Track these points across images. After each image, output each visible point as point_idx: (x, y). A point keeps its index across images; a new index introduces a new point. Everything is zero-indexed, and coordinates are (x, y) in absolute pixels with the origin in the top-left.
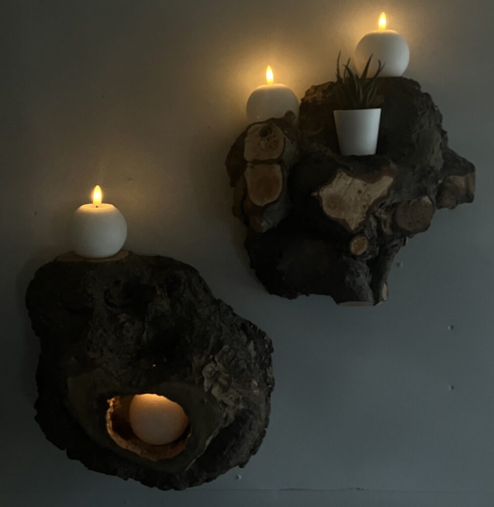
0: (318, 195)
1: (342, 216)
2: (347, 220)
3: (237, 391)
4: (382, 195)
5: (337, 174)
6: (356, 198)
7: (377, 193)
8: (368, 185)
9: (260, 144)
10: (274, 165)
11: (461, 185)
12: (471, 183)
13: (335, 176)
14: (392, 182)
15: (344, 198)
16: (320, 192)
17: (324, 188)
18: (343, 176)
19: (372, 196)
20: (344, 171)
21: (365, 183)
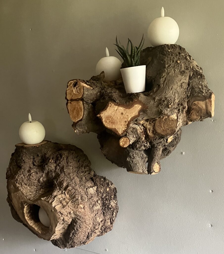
1: (114, 127)
2: (117, 129)
4: (135, 115)
5: (109, 104)
6: (120, 118)
7: (132, 114)
8: (127, 110)
9: (73, 91)
10: (80, 101)
11: (202, 107)
12: (209, 105)
13: (108, 106)
14: (141, 107)
15: (114, 117)
16: (101, 115)
17: (103, 112)
18: (112, 105)
19: (129, 116)
20: (113, 103)
21: (125, 109)
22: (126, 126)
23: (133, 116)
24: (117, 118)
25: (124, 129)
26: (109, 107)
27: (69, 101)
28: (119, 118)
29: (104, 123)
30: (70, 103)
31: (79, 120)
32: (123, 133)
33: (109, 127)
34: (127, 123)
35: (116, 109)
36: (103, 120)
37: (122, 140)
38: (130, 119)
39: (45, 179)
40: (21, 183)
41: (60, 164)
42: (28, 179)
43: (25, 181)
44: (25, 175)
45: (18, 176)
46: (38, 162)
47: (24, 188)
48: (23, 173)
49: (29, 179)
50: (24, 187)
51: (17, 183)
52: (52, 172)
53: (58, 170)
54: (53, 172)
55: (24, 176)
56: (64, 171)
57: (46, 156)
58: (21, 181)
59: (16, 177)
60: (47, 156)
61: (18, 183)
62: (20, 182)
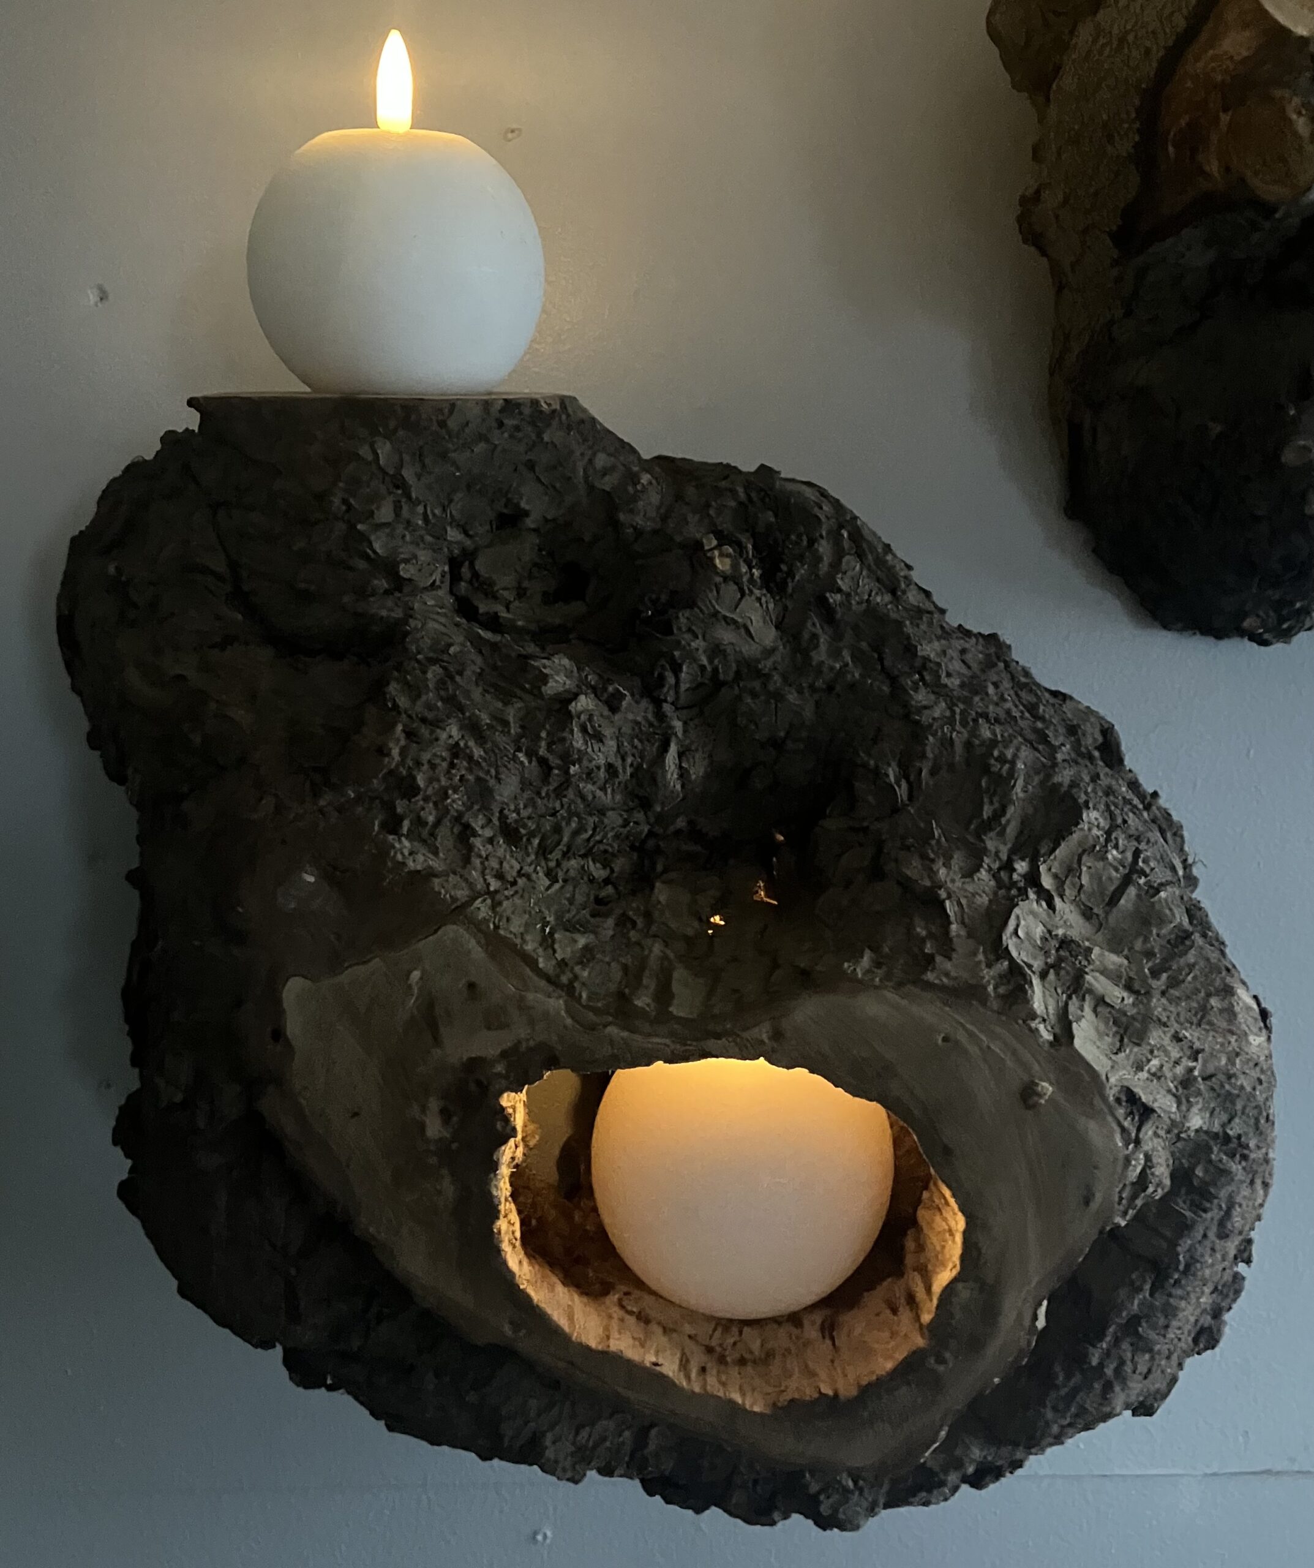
3: (1177, 1038)
39: (697, 770)
40: (458, 818)
41: (838, 597)
42: (543, 762)
43: (507, 789)
44: (485, 719)
45: (410, 734)
46: (521, 593)
47: (494, 885)
48: (451, 701)
49: (554, 761)
50: (500, 876)
51: (392, 825)
52: (768, 677)
53: (836, 654)
54: (776, 677)
55: (473, 728)
56: (927, 659)
57: (622, 517)
58: (456, 801)
59: (382, 752)
60: (639, 520)
61: (420, 822)
62: (443, 812)
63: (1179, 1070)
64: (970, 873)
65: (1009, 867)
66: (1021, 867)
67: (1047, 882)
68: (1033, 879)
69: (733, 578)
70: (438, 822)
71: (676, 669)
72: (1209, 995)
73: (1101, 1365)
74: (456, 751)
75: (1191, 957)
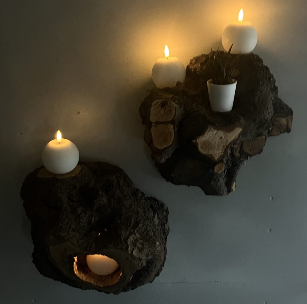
0: (196, 142)
1: (210, 152)
2: (213, 154)
3: (148, 249)
4: (234, 139)
5: (207, 128)
6: (219, 142)
7: (231, 138)
8: (227, 134)
9: (160, 112)
10: (169, 124)
11: (284, 123)
12: (290, 121)
13: (207, 130)
14: (241, 131)
15: (212, 142)
16: (197, 140)
17: (200, 137)
18: (211, 129)
19: (229, 140)
20: (212, 127)
21: (224, 132)
22: (224, 151)
23: (232, 139)
24: (215, 143)
25: (220, 154)
26: (207, 132)
27: (153, 125)
28: (217, 142)
29: (200, 149)
30: (155, 126)
31: (166, 146)
32: (220, 158)
33: (204, 153)
34: (225, 147)
35: (215, 133)
36: (199, 146)
37: (218, 166)
38: (229, 142)
40: (68, 230)
41: (115, 196)
42: (77, 223)
43: (73, 226)
44: (71, 218)
45: (62, 222)
47: (72, 236)
48: (67, 216)
52: (106, 207)
53: (114, 203)
55: (69, 220)
56: (125, 204)
57: (89, 186)
58: (67, 228)
59: (59, 224)
61: (63, 231)
63: (147, 253)
64: (126, 232)
65: (131, 230)
66: (132, 230)
67: (135, 232)
68: (134, 231)
69: (102, 195)
70: (65, 231)
71: (95, 207)
72: (152, 244)
73: (142, 280)
74: (67, 223)
75: (152, 239)
